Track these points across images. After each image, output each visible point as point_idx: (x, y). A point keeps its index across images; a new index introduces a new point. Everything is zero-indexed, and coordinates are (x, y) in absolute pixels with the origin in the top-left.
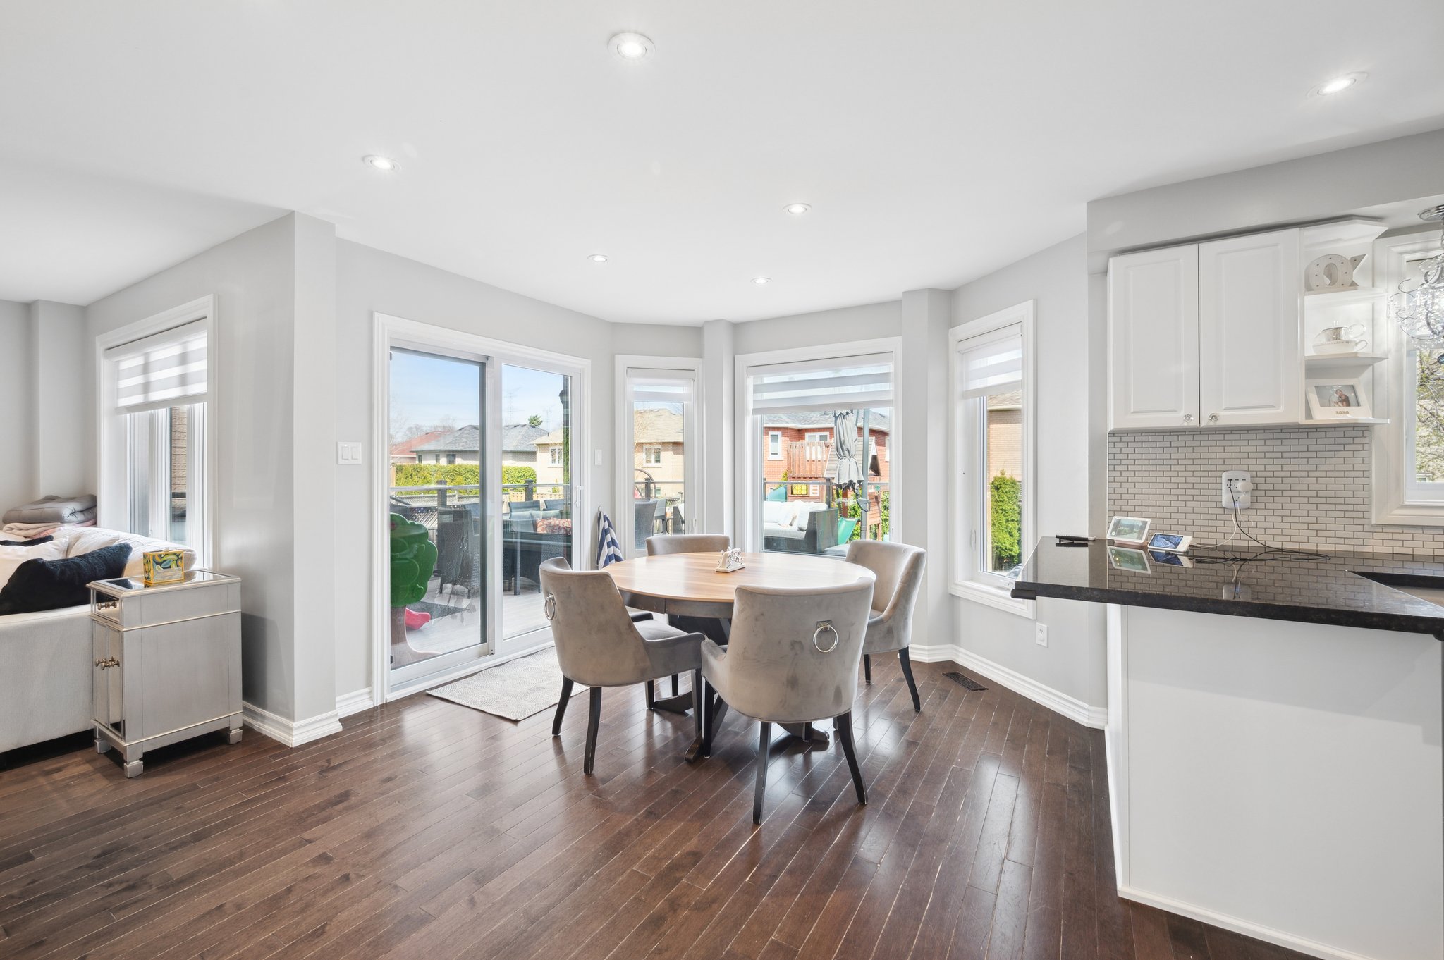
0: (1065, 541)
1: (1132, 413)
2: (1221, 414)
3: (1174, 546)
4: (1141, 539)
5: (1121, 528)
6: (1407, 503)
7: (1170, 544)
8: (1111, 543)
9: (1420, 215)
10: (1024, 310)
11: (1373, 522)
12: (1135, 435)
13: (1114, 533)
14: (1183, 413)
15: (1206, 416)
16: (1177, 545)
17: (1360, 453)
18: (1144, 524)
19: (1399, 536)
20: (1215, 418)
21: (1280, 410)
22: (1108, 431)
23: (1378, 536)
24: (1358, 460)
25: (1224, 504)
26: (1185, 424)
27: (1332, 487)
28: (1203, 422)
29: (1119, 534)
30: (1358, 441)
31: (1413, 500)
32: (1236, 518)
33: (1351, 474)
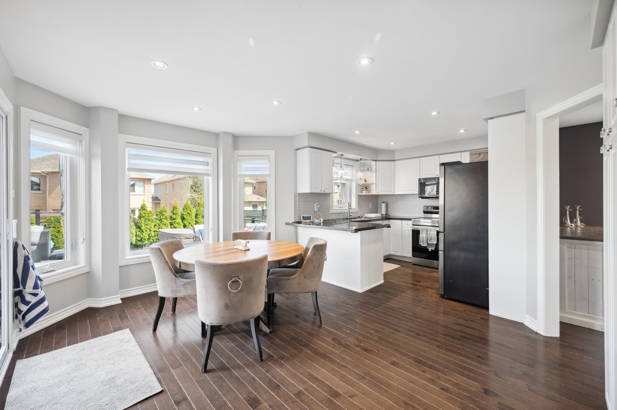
1: (313, 188)
2: (325, 190)
4: (311, 220)
9: (338, 155)
10: (272, 153)
11: (330, 213)
12: (309, 194)
13: (303, 220)
14: (320, 189)
15: (323, 190)
16: (320, 221)
17: (329, 199)
18: (310, 216)
19: (333, 215)
20: (324, 191)
21: (331, 190)
22: (298, 193)
23: (331, 216)
24: (329, 201)
25: (315, 211)
26: (320, 192)
27: (326, 206)
28: (322, 192)
29: (305, 219)
30: (329, 197)
31: (334, 209)
32: (316, 214)
33: (328, 203)
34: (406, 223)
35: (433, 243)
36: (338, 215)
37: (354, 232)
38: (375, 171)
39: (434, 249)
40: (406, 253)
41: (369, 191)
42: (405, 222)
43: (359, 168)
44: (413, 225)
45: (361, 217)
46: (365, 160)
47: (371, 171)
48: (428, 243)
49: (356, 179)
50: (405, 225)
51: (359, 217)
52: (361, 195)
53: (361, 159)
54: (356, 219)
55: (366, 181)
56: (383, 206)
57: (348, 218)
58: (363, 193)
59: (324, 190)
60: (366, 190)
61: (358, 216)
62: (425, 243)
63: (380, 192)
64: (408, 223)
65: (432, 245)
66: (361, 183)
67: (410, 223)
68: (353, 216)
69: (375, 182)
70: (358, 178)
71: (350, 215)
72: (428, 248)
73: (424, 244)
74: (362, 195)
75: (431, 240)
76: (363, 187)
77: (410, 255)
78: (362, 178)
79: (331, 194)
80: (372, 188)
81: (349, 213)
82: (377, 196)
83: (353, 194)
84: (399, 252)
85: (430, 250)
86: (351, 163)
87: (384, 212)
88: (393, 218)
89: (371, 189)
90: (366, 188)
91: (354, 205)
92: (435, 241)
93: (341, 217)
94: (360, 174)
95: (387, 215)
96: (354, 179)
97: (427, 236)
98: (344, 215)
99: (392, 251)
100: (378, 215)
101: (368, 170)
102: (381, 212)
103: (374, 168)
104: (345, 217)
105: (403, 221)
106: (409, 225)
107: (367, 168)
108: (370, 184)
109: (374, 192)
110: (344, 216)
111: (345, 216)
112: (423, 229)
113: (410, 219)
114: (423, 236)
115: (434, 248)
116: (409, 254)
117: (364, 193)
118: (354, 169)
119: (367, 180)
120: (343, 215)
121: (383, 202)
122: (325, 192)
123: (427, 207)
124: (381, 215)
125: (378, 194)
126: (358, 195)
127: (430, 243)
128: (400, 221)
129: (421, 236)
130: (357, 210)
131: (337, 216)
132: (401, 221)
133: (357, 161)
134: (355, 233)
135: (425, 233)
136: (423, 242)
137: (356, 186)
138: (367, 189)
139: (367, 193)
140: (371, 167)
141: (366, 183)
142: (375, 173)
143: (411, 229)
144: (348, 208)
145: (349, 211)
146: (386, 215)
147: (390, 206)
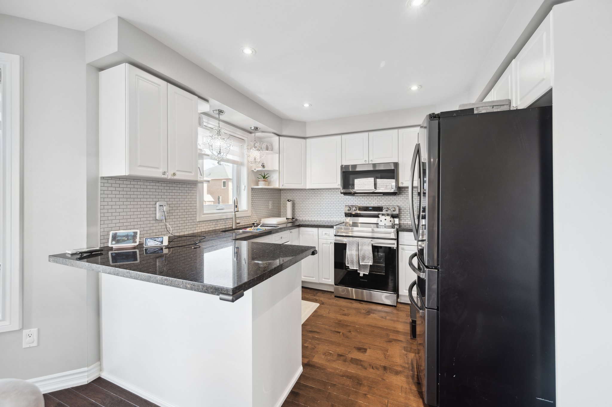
0: (85, 255)
1: (139, 166)
2: (177, 173)
3: (160, 243)
4: (136, 242)
5: (119, 238)
6: (204, 213)
7: (158, 243)
8: (111, 249)
9: (213, 111)
11: (198, 221)
12: (131, 180)
13: (114, 242)
14: (161, 170)
16: (162, 242)
17: (195, 194)
18: (136, 233)
19: (203, 225)
20: (174, 174)
21: (193, 174)
22: (100, 176)
23: (198, 226)
24: (194, 197)
25: (157, 218)
26: (163, 176)
27: (188, 208)
28: (169, 176)
29: (118, 242)
30: (194, 189)
31: (205, 212)
32: (160, 224)
33: (192, 202)
34: (324, 233)
35: (367, 264)
36: (214, 223)
37: (230, 298)
38: (278, 151)
39: (368, 274)
40: (325, 278)
41: (269, 183)
42: (322, 231)
43: (252, 144)
44: (335, 236)
45: (255, 225)
46: (263, 132)
47: (271, 151)
48: (361, 264)
49: (248, 161)
50: (322, 235)
51: (254, 224)
52: (256, 188)
53: (256, 129)
54: (248, 230)
55: (263, 166)
56: (289, 204)
57: (234, 228)
58: (259, 184)
59: (172, 173)
60: (264, 181)
61: (251, 223)
62: (355, 265)
63: (285, 185)
64: (328, 233)
65: (365, 266)
66: (257, 169)
67: (331, 232)
68: (243, 223)
69: (277, 169)
70: (251, 159)
71: (238, 221)
72: (358, 272)
73: (353, 267)
74: (258, 189)
75: (364, 259)
76: (260, 176)
77: (331, 281)
78: (258, 160)
79: (199, 185)
80: (273, 177)
81: (236, 217)
82: (279, 190)
83: (243, 187)
84: (313, 277)
85: (361, 275)
86: (239, 133)
87: (289, 216)
88: (305, 225)
89: (272, 180)
90: (264, 177)
91: (244, 205)
92: (370, 262)
93: (221, 226)
94: (255, 154)
95: (294, 220)
96: (246, 161)
97: (357, 253)
98: (227, 222)
99: (304, 276)
100: (283, 220)
101: (267, 149)
102: (285, 215)
103: (276, 146)
104: (227, 227)
105: (321, 230)
106: (329, 235)
107: (265, 146)
108: (269, 172)
109: (276, 184)
110: (226, 224)
111: (228, 224)
112: (353, 243)
113: (332, 227)
114: (351, 253)
115: (368, 271)
116: (329, 279)
117: (262, 185)
118: (245, 146)
119: (265, 165)
120: (224, 222)
121: (288, 201)
122: (176, 177)
123: (350, 207)
124: (287, 219)
125: (281, 187)
126: (252, 189)
127: (363, 264)
128: (315, 230)
129: (348, 252)
130: (249, 213)
131: (213, 226)
132: (317, 228)
133: (251, 133)
134: (233, 301)
135: (354, 248)
136: (352, 262)
137: (248, 174)
138: (266, 180)
139: (265, 185)
140: (272, 145)
141: (264, 169)
142: (277, 155)
143: (333, 242)
144: (233, 210)
145: (235, 215)
146: (293, 218)
147: (297, 206)
